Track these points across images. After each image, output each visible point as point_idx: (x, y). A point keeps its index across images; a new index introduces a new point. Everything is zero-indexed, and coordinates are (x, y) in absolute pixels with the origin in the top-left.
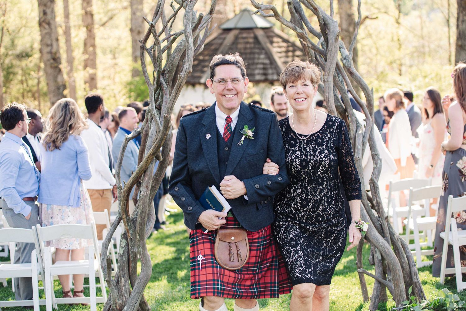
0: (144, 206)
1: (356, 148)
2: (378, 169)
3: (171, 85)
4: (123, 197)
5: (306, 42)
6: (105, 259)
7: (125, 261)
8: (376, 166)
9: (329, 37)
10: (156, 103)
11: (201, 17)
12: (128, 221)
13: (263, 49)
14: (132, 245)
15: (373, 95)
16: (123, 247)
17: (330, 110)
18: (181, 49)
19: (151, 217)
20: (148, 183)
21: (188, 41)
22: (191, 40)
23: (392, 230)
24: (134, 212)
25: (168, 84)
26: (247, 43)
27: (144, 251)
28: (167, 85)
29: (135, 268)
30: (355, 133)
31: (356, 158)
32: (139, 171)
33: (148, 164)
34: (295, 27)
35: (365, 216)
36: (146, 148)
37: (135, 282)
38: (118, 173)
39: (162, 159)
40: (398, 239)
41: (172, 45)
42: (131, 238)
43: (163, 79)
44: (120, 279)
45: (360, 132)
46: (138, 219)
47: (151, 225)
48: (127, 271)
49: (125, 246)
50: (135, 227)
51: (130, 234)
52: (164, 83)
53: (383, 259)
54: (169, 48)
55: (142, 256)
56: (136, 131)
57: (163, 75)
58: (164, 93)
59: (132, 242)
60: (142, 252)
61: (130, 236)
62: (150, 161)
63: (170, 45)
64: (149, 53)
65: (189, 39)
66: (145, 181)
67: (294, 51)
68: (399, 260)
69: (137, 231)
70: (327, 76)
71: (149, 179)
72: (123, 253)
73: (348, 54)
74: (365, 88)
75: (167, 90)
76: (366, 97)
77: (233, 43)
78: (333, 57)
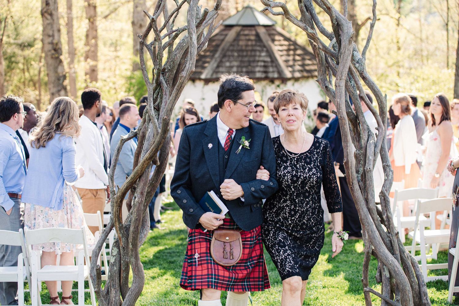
0: (138, 214)
1: (367, 159)
2: (389, 181)
3: (171, 85)
4: (117, 202)
5: (317, 43)
6: (95, 269)
7: (116, 270)
8: (388, 178)
9: (342, 38)
10: (154, 103)
11: (206, 13)
12: (121, 228)
13: (265, 46)
14: (124, 254)
15: (386, 102)
16: (115, 256)
17: (341, 117)
18: (183, 46)
19: (146, 224)
20: (143, 188)
21: (191, 38)
22: (195, 37)
23: (402, 247)
24: (128, 218)
25: (169, 83)
26: (249, 40)
27: (137, 261)
28: (167, 85)
29: (127, 278)
30: (366, 142)
31: (367, 169)
32: (135, 176)
33: (144, 169)
34: (305, 26)
35: (375, 232)
36: (142, 151)
37: (126, 293)
38: (111, 176)
40: (408, 257)
41: (174, 41)
42: (123, 246)
43: (163, 78)
44: (110, 289)
45: (371, 142)
46: (131, 227)
48: (117, 281)
49: (117, 255)
50: (128, 235)
51: (122, 242)
52: (164, 82)
53: (391, 277)
54: (170, 44)
55: (135, 267)
56: (132, 132)
57: (163, 74)
58: (164, 93)
59: (124, 251)
60: (134, 262)
61: (122, 244)
62: (146, 166)
63: (171, 42)
64: (149, 49)
65: (192, 35)
66: (140, 187)
67: (295, 50)
68: (409, 279)
69: (130, 240)
70: (339, 81)
71: (145, 184)
72: (115, 262)
73: (361, 57)
74: (378, 95)
75: (167, 90)
76: (378, 104)
77: (235, 40)
78: (346, 60)
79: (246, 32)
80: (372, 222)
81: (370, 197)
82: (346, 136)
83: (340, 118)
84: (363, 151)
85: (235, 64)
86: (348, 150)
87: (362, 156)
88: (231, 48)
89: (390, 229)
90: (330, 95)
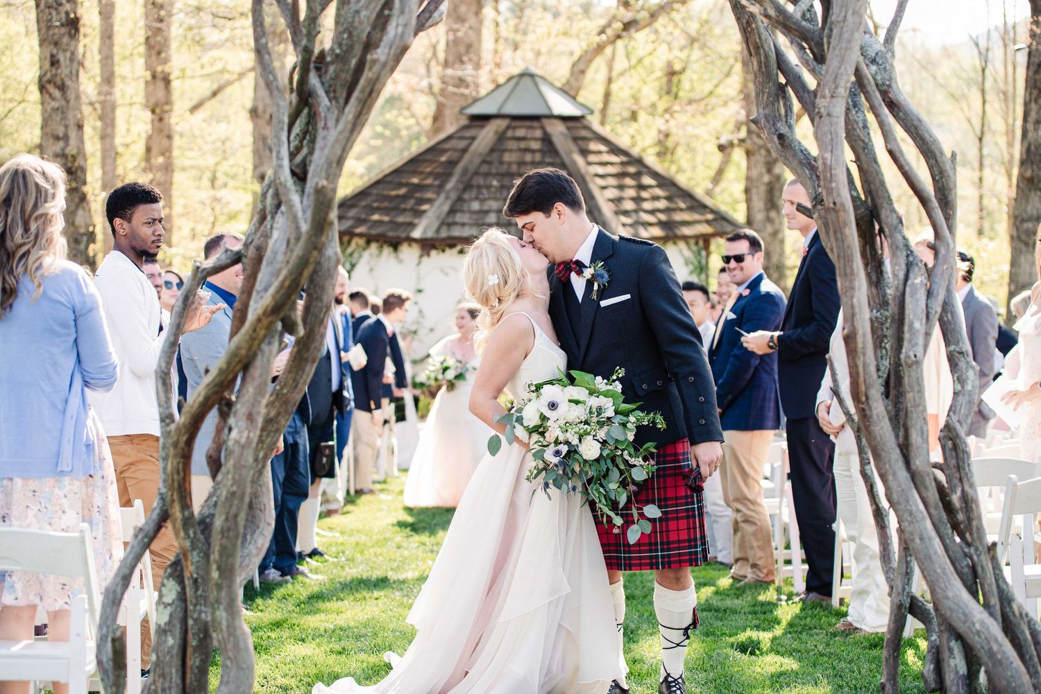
0: (237, 477)
1: (906, 328)
2: (967, 398)
4: (175, 445)
6: (109, 639)
7: (172, 647)
8: (963, 387)
10: (291, 160)
12: (188, 522)
13: (564, 165)
14: (196, 598)
15: (955, 174)
16: (169, 604)
17: (835, 203)
19: (262, 516)
20: (255, 403)
23: (1005, 587)
26: (527, 150)
27: (233, 619)
28: (330, 101)
29: (204, 670)
30: (901, 282)
31: (908, 357)
32: (229, 363)
33: (256, 343)
35: (930, 539)
36: (254, 294)
38: (163, 372)
39: (301, 331)
40: (1021, 614)
42: (195, 576)
43: (318, 79)
45: (918, 281)
46: (217, 517)
47: (260, 542)
48: (176, 678)
49: (176, 603)
50: (209, 545)
51: (192, 564)
52: (321, 92)
53: (971, 673)
55: (226, 635)
56: (227, 250)
57: (318, 69)
58: (321, 124)
59: (197, 589)
60: (224, 623)
61: (190, 570)
62: (262, 332)
66: (246, 398)
69: (215, 556)
70: (828, 100)
71: (259, 390)
72: (169, 623)
73: (883, 49)
74: (932, 152)
75: (329, 115)
76: (934, 179)
77: (492, 150)
78: (849, 41)
79: (521, 133)
80: (921, 512)
81: (915, 437)
82: (849, 260)
83: (832, 205)
84: (893, 308)
85: (494, 205)
86: (855, 300)
87: (888, 325)
88: (484, 168)
89: (971, 534)
90: (790, 159)
